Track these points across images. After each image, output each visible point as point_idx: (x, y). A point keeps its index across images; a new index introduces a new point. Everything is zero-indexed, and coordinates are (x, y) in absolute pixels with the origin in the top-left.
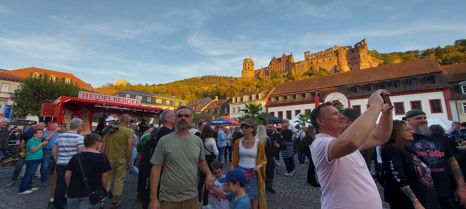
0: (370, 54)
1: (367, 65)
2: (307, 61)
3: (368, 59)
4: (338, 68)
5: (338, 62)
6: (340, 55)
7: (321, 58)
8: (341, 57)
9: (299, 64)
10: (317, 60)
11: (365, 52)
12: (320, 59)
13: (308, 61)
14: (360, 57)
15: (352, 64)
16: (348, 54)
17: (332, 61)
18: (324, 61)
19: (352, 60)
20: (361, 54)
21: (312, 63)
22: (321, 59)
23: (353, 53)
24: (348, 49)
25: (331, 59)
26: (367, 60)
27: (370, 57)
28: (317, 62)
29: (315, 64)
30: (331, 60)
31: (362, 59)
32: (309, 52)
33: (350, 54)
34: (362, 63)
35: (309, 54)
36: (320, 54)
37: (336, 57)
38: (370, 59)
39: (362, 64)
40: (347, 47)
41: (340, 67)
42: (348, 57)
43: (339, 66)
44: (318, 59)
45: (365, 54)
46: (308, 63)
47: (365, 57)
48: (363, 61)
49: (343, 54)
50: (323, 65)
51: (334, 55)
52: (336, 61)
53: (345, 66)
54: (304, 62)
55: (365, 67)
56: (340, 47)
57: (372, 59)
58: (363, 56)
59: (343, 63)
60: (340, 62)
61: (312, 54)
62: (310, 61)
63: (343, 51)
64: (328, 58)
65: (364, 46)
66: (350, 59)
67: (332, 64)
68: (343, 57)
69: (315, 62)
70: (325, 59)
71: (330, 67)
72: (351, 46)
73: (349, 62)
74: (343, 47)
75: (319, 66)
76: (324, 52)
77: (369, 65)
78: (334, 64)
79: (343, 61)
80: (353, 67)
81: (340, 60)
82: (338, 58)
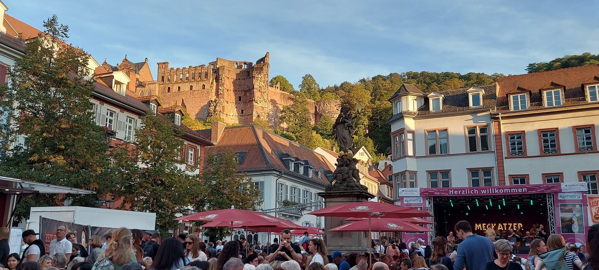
0: (278, 85)
1: (267, 106)
2: (160, 85)
3: (268, 95)
4: (212, 108)
5: (217, 94)
6: (221, 79)
7: (187, 82)
8: (223, 85)
9: (144, 88)
11: (263, 79)
12: (184, 84)
13: (162, 84)
14: (255, 90)
15: (245, 103)
16: (239, 79)
17: (205, 91)
18: (192, 90)
19: (245, 92)
20: (257, 84)
21: (169, 88)
22: (187, 84)
23: (248, 78)
24: (246, 67)
25: (204, 85)
26: (265, 98)
27: (278, 91)
28: (179, 88)
29: (175, 94)
30: (204, 89)
31: (257, 94)
32: (166, 64)
33: (244, 79)
34: (257, 102)
35: (166, 67)
37: (215, 83)
38: (275, 94)
39: (256, 104)
40: (245, 63)
41: (215, 107)
42: (240, 86)
43: (215, 104)
44: (180, 83)
45: (263, 84)
46: (162, 88)
47: (263, 90)
48: (259, 98)
49: (228, 78)
50: (188, 98)
51: (211, 78)
52: (214, 90)
53: (230, 105)
54: (154, 85)
55: (261, 112)
56: (231, 61)
57: (283, 95)
58: (259, 89)
59: (225, 97)
60: (221, 94)
61: (171, 69)
62: (166, 85)
63: (230, 71)
64: (200, 82)
65: (264, 67)
66: (243, 90)
67: (205, 98)
68: (228, 85)
69: (175, 88)
70: (194, 85)
71: (201, 104)
72: (251, 63)
73: (240, 96)
74: (237, 63)
75: (181, 97)
76: (194, 70)
77: (271, 107)
78: (209, 98)
79: (228, 93)
80: (246, 109)
81: (221, 90)
82: (218, 85)
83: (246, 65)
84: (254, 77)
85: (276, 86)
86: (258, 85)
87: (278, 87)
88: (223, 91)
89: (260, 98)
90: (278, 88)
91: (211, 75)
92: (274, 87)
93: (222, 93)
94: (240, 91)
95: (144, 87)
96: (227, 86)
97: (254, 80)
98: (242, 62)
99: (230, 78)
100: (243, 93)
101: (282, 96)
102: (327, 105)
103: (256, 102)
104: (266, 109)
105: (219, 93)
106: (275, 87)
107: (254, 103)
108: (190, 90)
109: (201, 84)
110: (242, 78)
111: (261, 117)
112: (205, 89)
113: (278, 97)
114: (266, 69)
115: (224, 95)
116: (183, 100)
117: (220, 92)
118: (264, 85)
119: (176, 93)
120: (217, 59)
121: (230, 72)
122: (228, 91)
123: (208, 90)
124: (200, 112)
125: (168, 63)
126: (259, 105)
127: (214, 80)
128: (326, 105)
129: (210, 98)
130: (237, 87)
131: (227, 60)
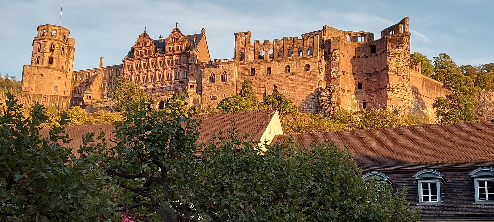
0: (419, 66)
1: (407, 97)
2: (239, 64)
3: (409, 80)
4: (325, 99)
5: (328, 78)
6: (335, 56)
7: (281, 60)
8: (337, 64)
9: (215, 69)
10: (270, 65)
11: (403, 57)
12: (277, 63)
13: (242, 64)
14: (389, 73)
15: (369, 92)
16: (359, 57)
17: (311, 73)
18: (289, 71)
19: (369, 76)
20: (393, 64)
21: (253, 70)
22: (281, 63)
23: (373, 54)
24: (363, 40)
25: (308, 65)
26: (406, 84)
27: (420, 75)
28: (269, 69)
29: (262, 78)
30: (308, 70)
31: (394, 79)
32: (247, 34)
33: (367, 57)
34: (393, 91)
35: (248, 39)
36: (278, 47)
37: (324, 63)
38: (416, 79)
39: (392, 94)
40: (362, 34)
41: (330, 97)
42: (360, 66)
43: (328, 93)
44: (271, 61)
45: (402, 63)
46: (243, 69)
47: (403, 73)
48: (396, 85)
49: (344, 55)
50: (284, 84)
51: (319, 54)
52: (323, 73)
53: (347, 95)
54: (232, 64)
55: (399, 105)
56: (342, 31)
57: (426, 81)
58: (396, 71)
59: (341, 82)
60: (334, 78)
61: (257, 41)
62: (248, 65)
63: (346, 44)
64: (302, 61)
65: (403, 38)
66: (365, 73)
67: (311, 84)
68: (344, 66)
69: (263, 70)
70: (293, 65)
71: (305, 93)
72: (372, 33)
73: (360, 82)
74: (350, 34)
75: (273, 83)
76: (291, 43)
77: (412, 98)
78: (316, 83)
79: (343, 76)
80: (371, 101)
81: (334, 72)
82: (329, 66)
83: (363, 38)
84: (389, 53)
85: (416, 68)
86: (395, 65)
87: (418, 69)
88: (337, 73)
89: (398, 85)
90: (419, 71)
91: (318, 51)
92: (414, 69)
93: (336, 77)
94: (361, 75)
95: (216, 67)
96: (342, 66)
97: (389, 58)
98: (358, 33)
99: (346, 55)
100: (366, 78)
101: (425, 83)
102: (484, 98)
103: (391, 91)
104: (407, 101)
105: (332, 77)
106: (416, 70)
107: (389, 93)
108: (286, 72)
109: (303, 63)
110: (363, 55)
111: (400, 114)
112: (310, 71)
113: (420, 85)
114: (408, 41)
115: (339, 80)
116: (275, 87)
117: (333, 75)
118: (404, 65)
119: (264, 76)
120: (324, 27)
121: (346, 47)
122: (343, 74)
123: (314, 72)
124: (303, 105)
125: (250, 33)
126: (395, 94)
127: (323, 58)
128: (482, 98)
129: (318, 84)
130: (356, 68)
131: (336, 29)
